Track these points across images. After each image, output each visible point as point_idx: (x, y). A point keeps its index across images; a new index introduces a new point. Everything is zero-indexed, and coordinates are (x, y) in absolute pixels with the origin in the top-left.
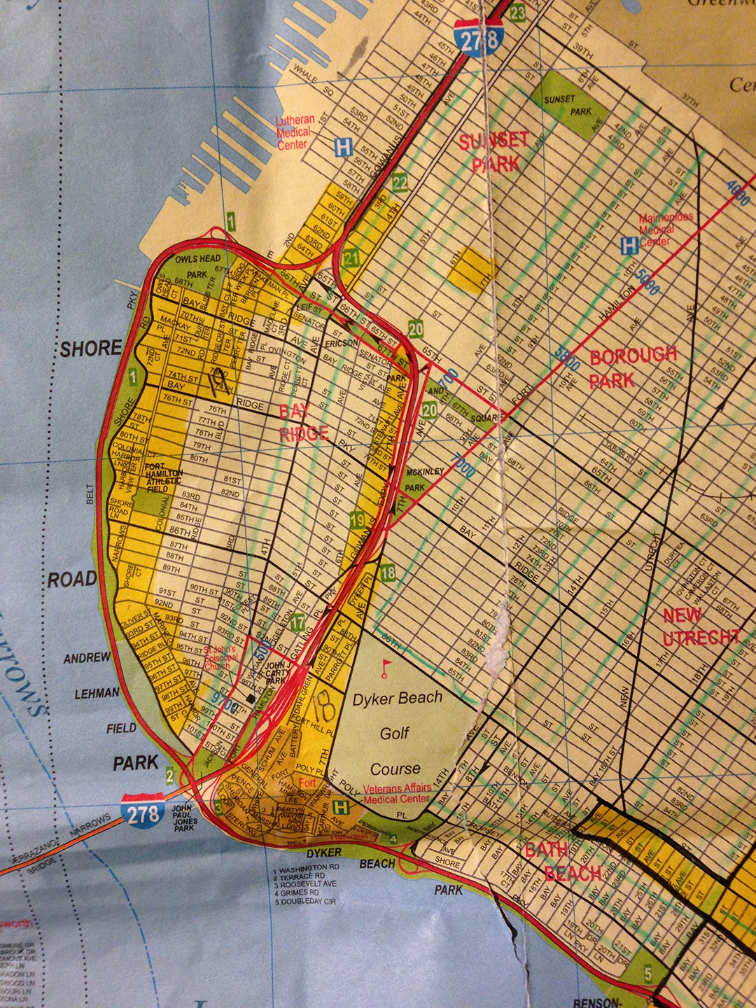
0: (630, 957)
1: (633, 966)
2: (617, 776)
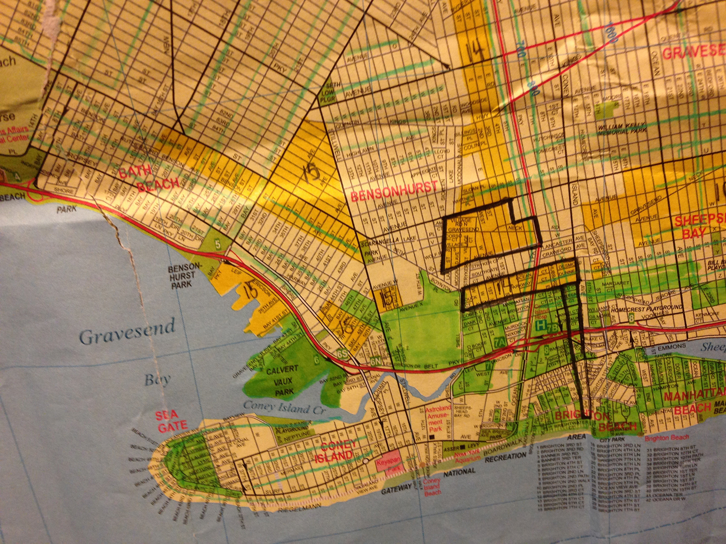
0: (204, 235)
1: (206, 240)
2: (172, 107)
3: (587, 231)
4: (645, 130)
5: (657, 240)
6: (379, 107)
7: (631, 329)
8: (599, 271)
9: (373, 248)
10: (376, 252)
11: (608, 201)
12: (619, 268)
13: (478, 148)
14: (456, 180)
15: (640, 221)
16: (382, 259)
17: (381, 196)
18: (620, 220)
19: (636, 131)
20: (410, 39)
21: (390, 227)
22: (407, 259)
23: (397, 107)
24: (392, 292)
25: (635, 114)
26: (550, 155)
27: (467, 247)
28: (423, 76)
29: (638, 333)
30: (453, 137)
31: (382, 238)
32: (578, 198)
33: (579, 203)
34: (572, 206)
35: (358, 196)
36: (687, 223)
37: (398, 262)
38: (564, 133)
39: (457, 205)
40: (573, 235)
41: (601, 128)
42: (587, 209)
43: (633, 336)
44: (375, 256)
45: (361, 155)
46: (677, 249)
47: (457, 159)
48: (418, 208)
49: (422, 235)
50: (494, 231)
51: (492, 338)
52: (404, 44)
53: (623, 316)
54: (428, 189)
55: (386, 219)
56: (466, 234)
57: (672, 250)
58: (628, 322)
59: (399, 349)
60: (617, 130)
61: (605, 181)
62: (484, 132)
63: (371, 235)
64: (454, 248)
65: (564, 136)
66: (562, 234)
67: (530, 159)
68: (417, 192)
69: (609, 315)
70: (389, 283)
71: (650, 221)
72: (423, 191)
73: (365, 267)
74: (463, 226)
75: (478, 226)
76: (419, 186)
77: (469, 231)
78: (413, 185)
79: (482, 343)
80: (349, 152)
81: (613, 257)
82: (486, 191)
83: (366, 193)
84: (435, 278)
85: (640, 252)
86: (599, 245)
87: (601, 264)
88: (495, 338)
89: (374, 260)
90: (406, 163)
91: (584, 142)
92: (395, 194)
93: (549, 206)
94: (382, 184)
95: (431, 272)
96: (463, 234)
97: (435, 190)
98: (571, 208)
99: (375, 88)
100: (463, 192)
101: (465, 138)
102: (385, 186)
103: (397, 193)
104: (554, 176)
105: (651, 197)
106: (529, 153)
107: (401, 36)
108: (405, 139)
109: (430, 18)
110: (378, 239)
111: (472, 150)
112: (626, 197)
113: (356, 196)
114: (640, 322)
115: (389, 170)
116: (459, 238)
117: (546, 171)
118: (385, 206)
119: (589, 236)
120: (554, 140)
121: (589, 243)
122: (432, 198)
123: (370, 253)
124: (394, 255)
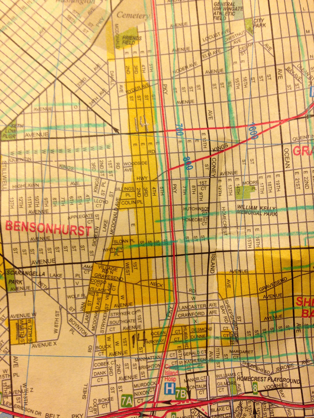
3: (220, 298)
4: (276, 214)
5: (280, 316)
6: (53, 151)
7: (255, 400)
8: (228, 339)
9: (19, 277)
10: (20, 282)
11: (240, 274)
12: (246, 338)
13: (134, 205)
14: (110, 230)
15: (266, 298)
16: (25, 290)
17: (35, 229)
18: (250, 295)
19: (268, 214)
20: (89, 105)
21: (39, 261)
22: (49, 295)
23: (68, 154)
24: (29, 324)
25: (268, 198)
26: (195, 225)
27: (109, 294)
28: (95, 134)
29: (260, 404)
30: (113, 191)
31: (28, 270)
32: (215, 268)
33: (216, 272)
34: (210, 273)
35: (13, 225)
36: (307, 304)
37: (40, 295)
38: (209, 208)
39: (107, 254)
40: (207, 301)
41: (239, 207)
42: (222, 278)
43: (256, 407)
44: (18, 285)
45: (25, 189)
46: (296, 325)
47: (113, 211)
48: (69, 249)
49: (69, 275)
50: (136, 284)
51: (120, 394)
52: (83, 107)
53: (248, 386)
54: (81, 233)
55: (36, 252)
56: (110, 282)
57: (291, 325)
58: (252, 392)
59: (23, 389)
60: (252, 210)
61: (238, 255)
62: (141, 192)
63: (18, 265)
64: (98, 293)
65: (209, 211)
66: (198, 298)
67: (178, 225)
68: (70, 234)
69: (235, 382)
70: (28, 314)
71: (275, 299)
72: (75, 234)
73: (7, 295)
74: (109, 274)
75: (123, 276)
76: (74, 228)
77: (113, 279)
78: (68, 226)
79: (109, 398)
80: (15, 184)
81: (241, 327)
82: (135, 246)
83: (21, 224)
84: (74, 319)
85: (265, 325)
86: (230, 315)
87: (230, 333)
88: (123, 396)
89: (17, 289)
90: (66, 205)
91: (225, 218)
92: (49, 231)
93: (190, 270)
94: (39, 219)
95: (71, 312)
96: (108, 281)
97: (87, 235)
98: (208, 275)
99: (53, 134)
100: (114, 242)
101: (124, 194)
102: (42, 222)
103: (51, 231)
104: (197, 244)
105: (278, 277)
106: (178, 218)
107: (82, 101)
108: (69, 184)
109: (108, 93)
110: (25, 270)
111: (128, 206)
112: (256, 274)
113: (10, 225)
114: (262, 393)
115: (49, 208)
116: (103, 284)
117: (191, 238)
118: (37, 240)
119: (221, 303)
120: (200, 212)
121: (221, 310)
122: (83, 242)
123: (14, 282)
124: (38, 288)
